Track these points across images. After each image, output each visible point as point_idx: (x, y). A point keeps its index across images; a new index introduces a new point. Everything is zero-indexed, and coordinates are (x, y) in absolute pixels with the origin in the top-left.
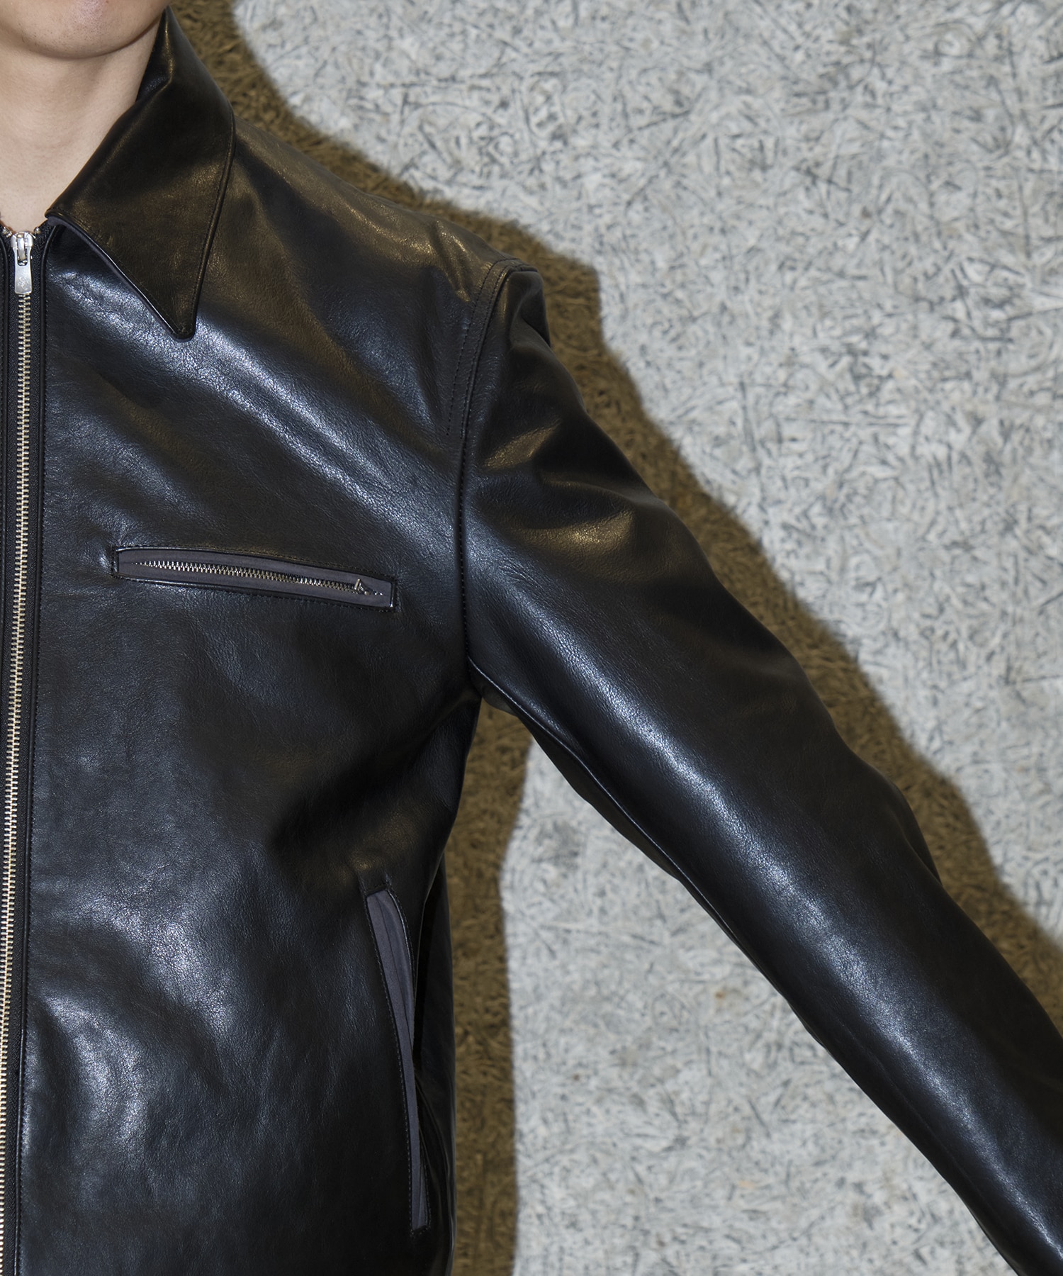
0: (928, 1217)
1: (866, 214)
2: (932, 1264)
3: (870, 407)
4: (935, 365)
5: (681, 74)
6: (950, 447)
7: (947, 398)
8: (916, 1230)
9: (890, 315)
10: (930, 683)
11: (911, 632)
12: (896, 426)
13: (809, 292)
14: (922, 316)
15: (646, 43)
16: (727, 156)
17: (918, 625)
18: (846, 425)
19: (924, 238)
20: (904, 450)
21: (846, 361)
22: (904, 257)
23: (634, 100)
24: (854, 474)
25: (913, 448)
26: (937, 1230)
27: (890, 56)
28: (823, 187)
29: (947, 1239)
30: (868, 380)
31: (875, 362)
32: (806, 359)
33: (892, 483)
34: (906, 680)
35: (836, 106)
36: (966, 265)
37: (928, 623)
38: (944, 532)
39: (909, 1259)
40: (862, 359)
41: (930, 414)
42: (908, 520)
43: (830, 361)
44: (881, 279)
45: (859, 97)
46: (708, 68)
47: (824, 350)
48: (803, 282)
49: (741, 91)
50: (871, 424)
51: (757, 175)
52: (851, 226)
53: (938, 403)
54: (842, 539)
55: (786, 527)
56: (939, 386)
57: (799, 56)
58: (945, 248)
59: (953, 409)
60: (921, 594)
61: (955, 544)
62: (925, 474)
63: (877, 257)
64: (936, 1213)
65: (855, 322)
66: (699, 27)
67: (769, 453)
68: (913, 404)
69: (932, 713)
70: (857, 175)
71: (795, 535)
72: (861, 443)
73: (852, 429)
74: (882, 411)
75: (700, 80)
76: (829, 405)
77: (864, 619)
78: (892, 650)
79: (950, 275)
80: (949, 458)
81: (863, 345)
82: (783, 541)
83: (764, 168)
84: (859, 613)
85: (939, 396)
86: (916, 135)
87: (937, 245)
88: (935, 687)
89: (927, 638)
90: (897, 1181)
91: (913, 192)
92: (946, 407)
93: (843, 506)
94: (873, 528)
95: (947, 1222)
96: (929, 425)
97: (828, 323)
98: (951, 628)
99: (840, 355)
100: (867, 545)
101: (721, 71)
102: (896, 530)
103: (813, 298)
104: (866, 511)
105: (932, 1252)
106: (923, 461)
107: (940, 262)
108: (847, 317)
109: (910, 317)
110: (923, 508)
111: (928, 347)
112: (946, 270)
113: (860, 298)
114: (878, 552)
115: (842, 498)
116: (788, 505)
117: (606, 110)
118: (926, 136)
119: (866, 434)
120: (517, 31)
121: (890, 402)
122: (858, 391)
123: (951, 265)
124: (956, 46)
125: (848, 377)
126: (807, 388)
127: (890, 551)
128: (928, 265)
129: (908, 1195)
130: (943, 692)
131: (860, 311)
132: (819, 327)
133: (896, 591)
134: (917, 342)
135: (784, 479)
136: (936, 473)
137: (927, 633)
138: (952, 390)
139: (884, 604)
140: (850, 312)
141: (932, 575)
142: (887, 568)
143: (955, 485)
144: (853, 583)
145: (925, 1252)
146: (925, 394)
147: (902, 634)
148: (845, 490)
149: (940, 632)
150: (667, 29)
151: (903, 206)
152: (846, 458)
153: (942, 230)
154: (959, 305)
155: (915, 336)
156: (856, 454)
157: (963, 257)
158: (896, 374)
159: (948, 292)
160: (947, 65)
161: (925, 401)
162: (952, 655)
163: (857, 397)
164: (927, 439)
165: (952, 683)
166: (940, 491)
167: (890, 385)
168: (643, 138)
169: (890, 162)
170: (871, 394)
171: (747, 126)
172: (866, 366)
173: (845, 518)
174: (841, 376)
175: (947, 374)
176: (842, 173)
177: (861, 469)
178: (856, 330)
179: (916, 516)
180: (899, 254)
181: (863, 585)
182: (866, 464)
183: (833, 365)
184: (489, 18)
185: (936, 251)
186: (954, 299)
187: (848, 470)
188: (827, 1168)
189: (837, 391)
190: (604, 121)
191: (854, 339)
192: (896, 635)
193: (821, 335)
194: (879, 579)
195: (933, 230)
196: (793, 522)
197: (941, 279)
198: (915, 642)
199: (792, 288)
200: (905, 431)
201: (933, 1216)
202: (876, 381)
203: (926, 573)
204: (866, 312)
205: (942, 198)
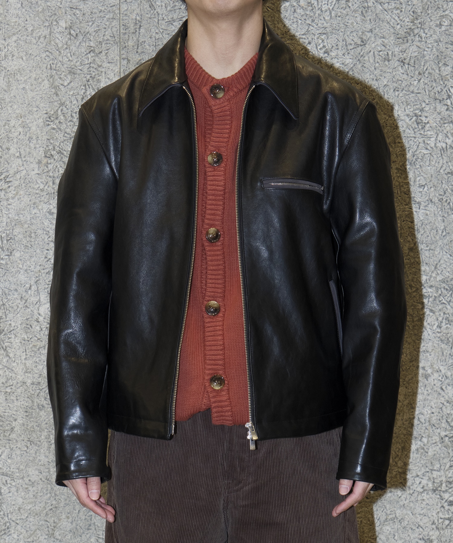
0: (445, 376)
1: (420, 74)
2: (446, 391)
3: (422, 132)
4: (441, 119)
5: (363, 33)
6: (446, 144)
7: (445, 129)
8: (441, 381)
9: (427, 104)
10: (442, 215)
11: (436, 200)
12: (430, 138)
13: (403, 98)
14: (437, 104)
15: (352, 23)
16: (377, 57)
17: (438, 198)
18: (415, 137)
19: (438, 81)
20: (433, 145)
21: (414, 118)
22: (431, 87)
23: (349, 41)
24: (418, 152)
25: (435, 144)
26: (447, 381)
27: (426, 26)
28: (407, 66)
29: (451, 384)
30: (421, 124)
31: (423, 119)
32: (403, 118)
33: (429, 155)
34: (435, 214)
35: (410, 41)
36: (450, 88)
37: (441, 197)
38: (445, 169)
39: (439, 390)
40: (419, 118)
41: (440, 134)
42: (434, 166)
43: (410, 118)
44: (425, 93)
45: (417, 39)
46: (371, 31)
47: (408, 115)
48: (401, 95)
49: (381, 37)
50: (423, 137)
51: (387, 63)
52: (415, 78)
53: (443, 130)
54: (415, 172)
55: (397, 169)
56: (443, 125)
57: (399, 27)
58: (444, 84)
59: (447, 132)
60: (439, 188)
61: (449, 173)
62: (439, 152)
63: (423, 87)
64: (447, 376)
65: (417, 106)
66: (368, 18)
67: (392, 146)
68: (435, 131)
69: (443, 224)
70: (417, 62)
71: (400, 171)
72: (420, 143)
73: (417, 139)
74: (426, 133)
75: (369, 35)
76: (410, 132)
77: (421, 196)
78: (430, 206)
79: (446, 92)
80: (446, 147)
81: (420, 113)
82: (396, 173)
83: (389, 61)
84: (420, 195)
85: (443, 128)
86: (434, 50)
87: (442, 83)
88: (443, 216)
89: (441, 201)
90: (435, 366)
91: (434, 67)
92: (445, 132)
93: (414, 162)
94: (424, 169)
95: (451, 379)
96: (440, 137)
97: (409, 107)
98: (448, 198)
99: (413, 117)
100: (422, 174)
101: (375, 32)
102: (431, 169)
103: (404, 99)
104: (421, 164)
105: (446, 387)
106: (438, 148)
107: (443, 88)
108: (414, 105)
109: (434, 105)
110: (439, 162)
111: (439, 114)
112: (444, 90)
113: (418, 99)
114: (425, 176)
115: (414, 160)
116: (398, 162)
117: (340, 44)
118: (437, 50)
119: (421, 140)
120: (313, 21)
121: (428, 130)
122: (418, 127)
123: (446, 89)
124: (446, 23)
125: (415, 123)
126: (403, 127)
127: (429, 175)
128: (439, 89)
129: (438, 370)
130: (446, 218)
131: (419, 103)
132: (406, 108)
133: (431, 187)
134: (436, 112)
135: (396, 154)
136: (442, 152)
137: (440, 200)
138: (447, 127)
139: (427, 191)
140: (415, 104)
141: (442, 182)
142: (428, 181)
143: (449, 155)
144: (418, 185)
145: (444, 387)
146: (439, 128)
147: (433, 201)
148: (415, 158)
149: (445, 200)
150: (358, 19)
151: (431, 71)
152: (415, 147)
153: (442, 78)
154: (448, 101)
155: (435, 110)
156: (418, 146)
157: (450, 86)
158: (429, 122)
159: (445, 97)
160: (443, 28)
161: (439, 130)
162: (448, 207)
163: (418, 129)
164: (439, 141)
165: (449, 215)
166: (444, 157)
167: (428, 125)
168: (352, 52)
169: (427, 58)
170: (422, 128)
171: (383, 48)
172: (420, 119)
173: (415, 166)
174: (413, 123)
175: (445, 121)
176: (412, 61)
177: (420, 151)
178: (417, 109)
179: (437, 165)
180: (430, 86)
181: (421, 186)
182: (421, 149)
183: (410, 120)
184: (304, 17)
185: (442, 85)
186: (447, 99)
187: (415, 151)
188: (414, 363)
189: (412, 127)
190: (340, 47)
191: (417, 112)
192: (431, 201)
193: (407, 111)
194: (426, 184)
195: (440, 78)
196: (399, 167)
197: (443, 93)
198: (437, 203)
199: (398, 97)
200: (433, 139)
201: (446, 376)
202: (424, 124)
203: (440, 182)
204: (420, 103)
205: (443, 69)
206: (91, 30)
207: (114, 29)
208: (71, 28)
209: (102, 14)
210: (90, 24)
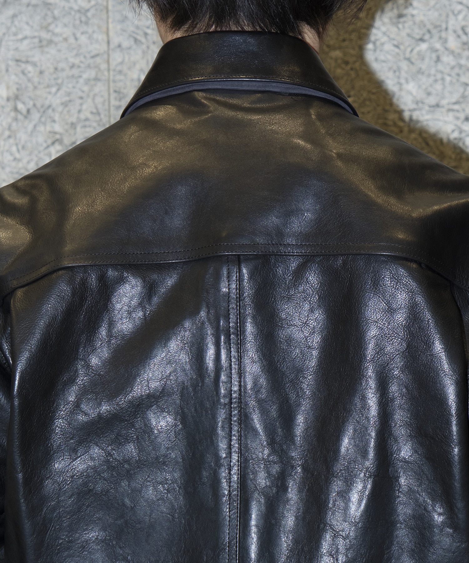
206: (56, 101)
207: (99, 100)
208: (17, 98)
209: (75, 72)
210: (54, 90)
